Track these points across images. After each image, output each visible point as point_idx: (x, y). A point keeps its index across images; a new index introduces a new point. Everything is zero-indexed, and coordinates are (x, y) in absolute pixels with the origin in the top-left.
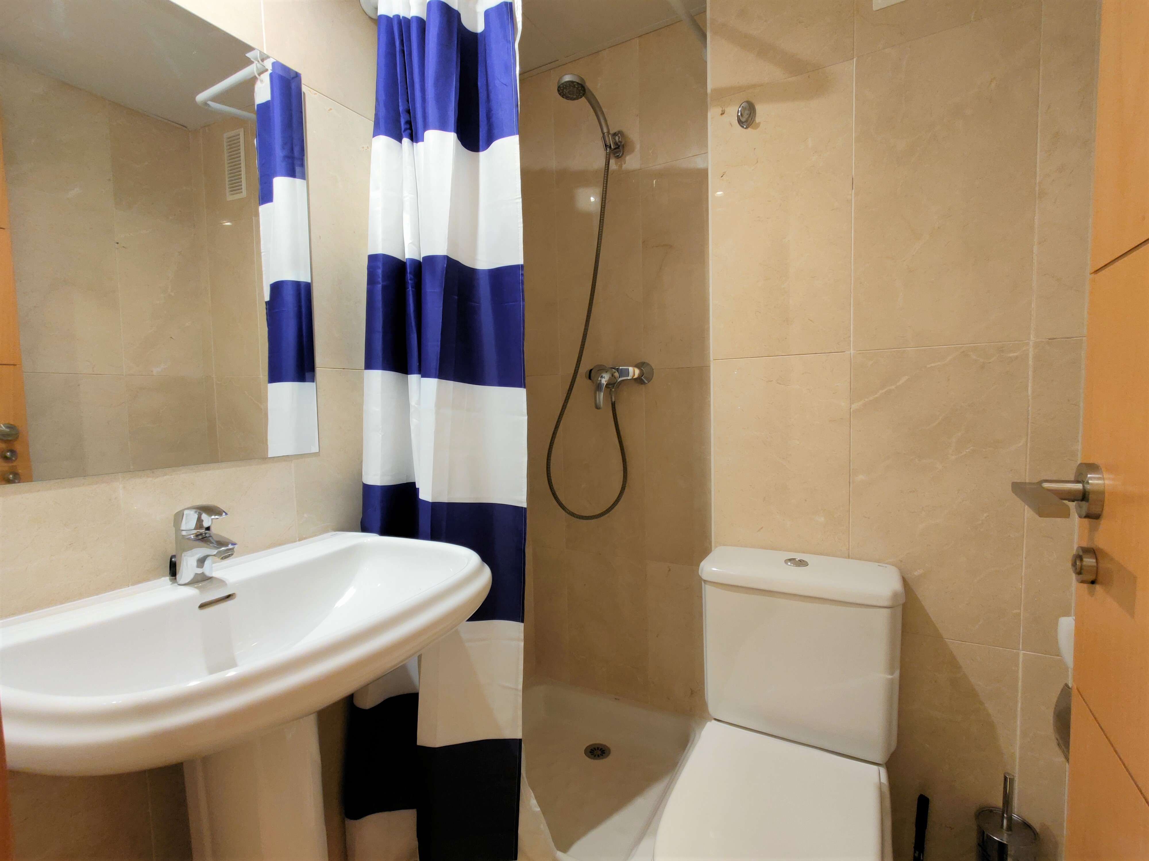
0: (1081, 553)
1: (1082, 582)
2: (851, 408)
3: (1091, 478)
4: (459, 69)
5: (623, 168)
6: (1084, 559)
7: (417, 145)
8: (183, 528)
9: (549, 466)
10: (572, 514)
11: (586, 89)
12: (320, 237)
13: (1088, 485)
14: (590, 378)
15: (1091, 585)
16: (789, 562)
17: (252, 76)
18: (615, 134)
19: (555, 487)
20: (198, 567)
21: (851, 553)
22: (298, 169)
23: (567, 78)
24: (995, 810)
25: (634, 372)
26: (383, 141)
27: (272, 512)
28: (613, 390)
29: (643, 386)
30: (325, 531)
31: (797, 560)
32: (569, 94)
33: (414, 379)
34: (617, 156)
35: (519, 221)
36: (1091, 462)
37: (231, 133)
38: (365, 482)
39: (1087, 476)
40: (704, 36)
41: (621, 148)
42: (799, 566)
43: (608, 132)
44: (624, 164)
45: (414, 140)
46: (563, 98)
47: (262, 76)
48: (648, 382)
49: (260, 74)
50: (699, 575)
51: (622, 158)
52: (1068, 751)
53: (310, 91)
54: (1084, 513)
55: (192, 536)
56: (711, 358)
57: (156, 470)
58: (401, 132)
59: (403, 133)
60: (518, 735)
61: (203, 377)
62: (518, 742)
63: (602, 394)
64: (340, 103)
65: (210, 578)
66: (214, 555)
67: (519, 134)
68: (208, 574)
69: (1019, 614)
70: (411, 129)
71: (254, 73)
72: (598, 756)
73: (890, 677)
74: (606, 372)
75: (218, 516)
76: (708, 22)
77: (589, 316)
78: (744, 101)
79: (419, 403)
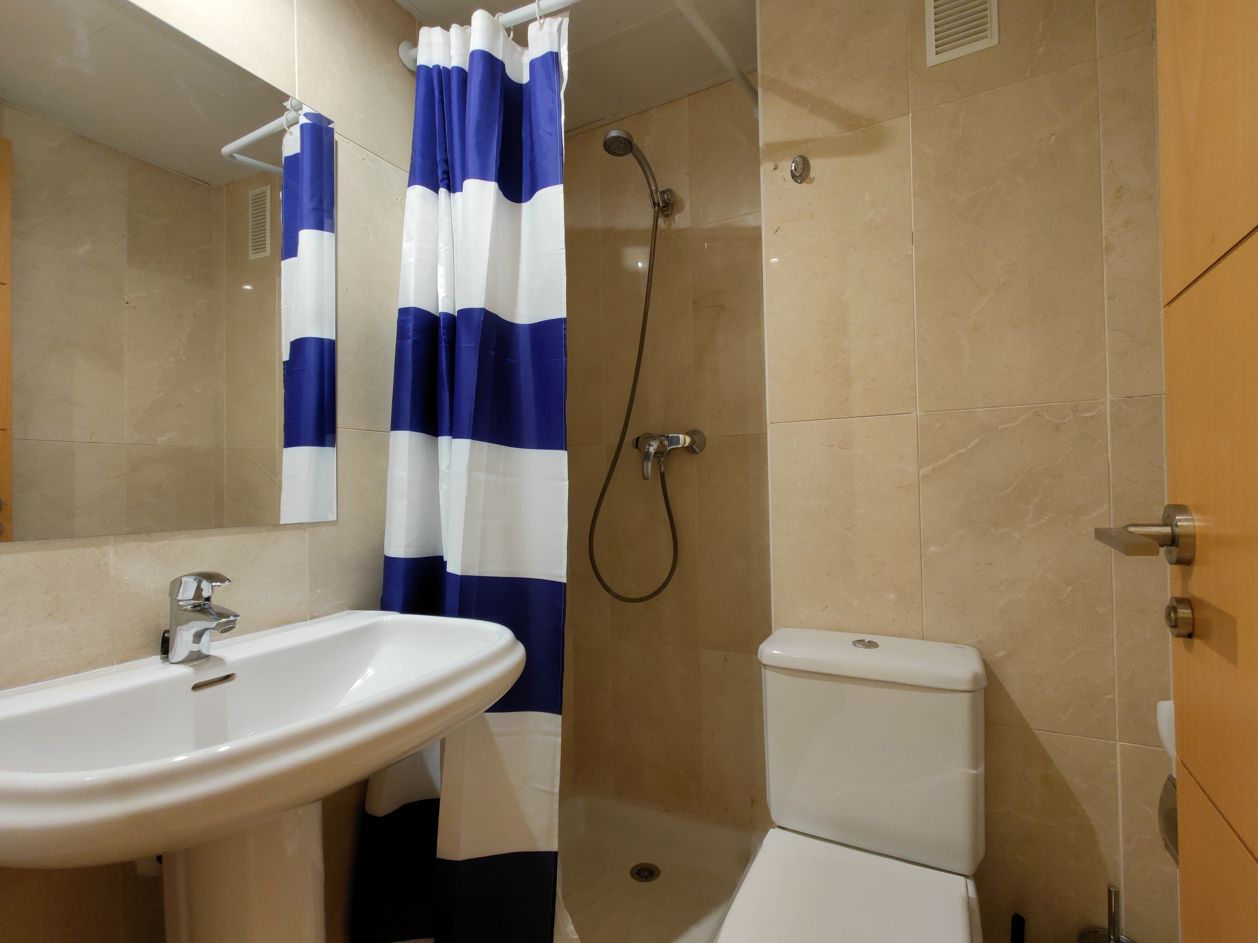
0: (1175, 604)
1: (1178, 636)
2: (919, 474)
3: (1179, 520)
4: (502, 119)
5: (672, 227)
6: (1179, 610)
7: (454, 195)
8: (180, 598)
9: (591, 547)
10: (618, 597)
11: (633, 144)
12: (347, 289)
13: (1177, 528)
14: (637, 447)
15: (1188, 639)
16: (857, 643)
17: (282, 128)
18: (663, 192)
19: (599, 567)
20: (194, 642)
21: (926, 634)
22: (326, 221)
23: (614, 133)
24: (1100, 931)
25: (685, 440)
26: (418, 192)
27: (282, 586)
28: (662, 459)
29: (695, 456)
30: (339, 609)
31: (866, 641)
32: (616, 150)
33: (444, 441)
34: (666, 214)
35: (562, 273)
36: (1179, 503)
37: (257, 191)
38: (386, 555)
39: (1176, 518)
40: (756, 94)
41: (670, 207)
42: (869, 647)
43: (657, 190)
44: (673, 223)
45: (451, 190)
46: (610, 154)
47: (292, 128)
48: (701, 451)
49: (289, 127)
50: (758, 659)
51: (671, 216)
52: (1177, 851)
53: (343, 140)
54: (1174, 559)
55: (189, 607)
56: (768, 422)
57: (153, 533)
58: (438, 182)
59: (440, 183)
60: (554, 847)
61: (213, 448)
62: (553, 856)
63: (650, 464)
64: (374, 153)
65: (208, 656)
66: (213, 629)
67: (563, 183)
68: (205, 651)
69: (1113, 699)
70: (448, 179)
71: (283, 125)
72: (646, 877)
73: (974, 772)
74: (655, 440)
75: (220, 582)
76: (759, 78)
77: (636, 380)
78: (797, 156)
79: (449, 467)
